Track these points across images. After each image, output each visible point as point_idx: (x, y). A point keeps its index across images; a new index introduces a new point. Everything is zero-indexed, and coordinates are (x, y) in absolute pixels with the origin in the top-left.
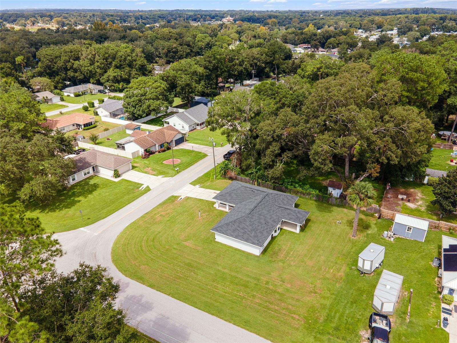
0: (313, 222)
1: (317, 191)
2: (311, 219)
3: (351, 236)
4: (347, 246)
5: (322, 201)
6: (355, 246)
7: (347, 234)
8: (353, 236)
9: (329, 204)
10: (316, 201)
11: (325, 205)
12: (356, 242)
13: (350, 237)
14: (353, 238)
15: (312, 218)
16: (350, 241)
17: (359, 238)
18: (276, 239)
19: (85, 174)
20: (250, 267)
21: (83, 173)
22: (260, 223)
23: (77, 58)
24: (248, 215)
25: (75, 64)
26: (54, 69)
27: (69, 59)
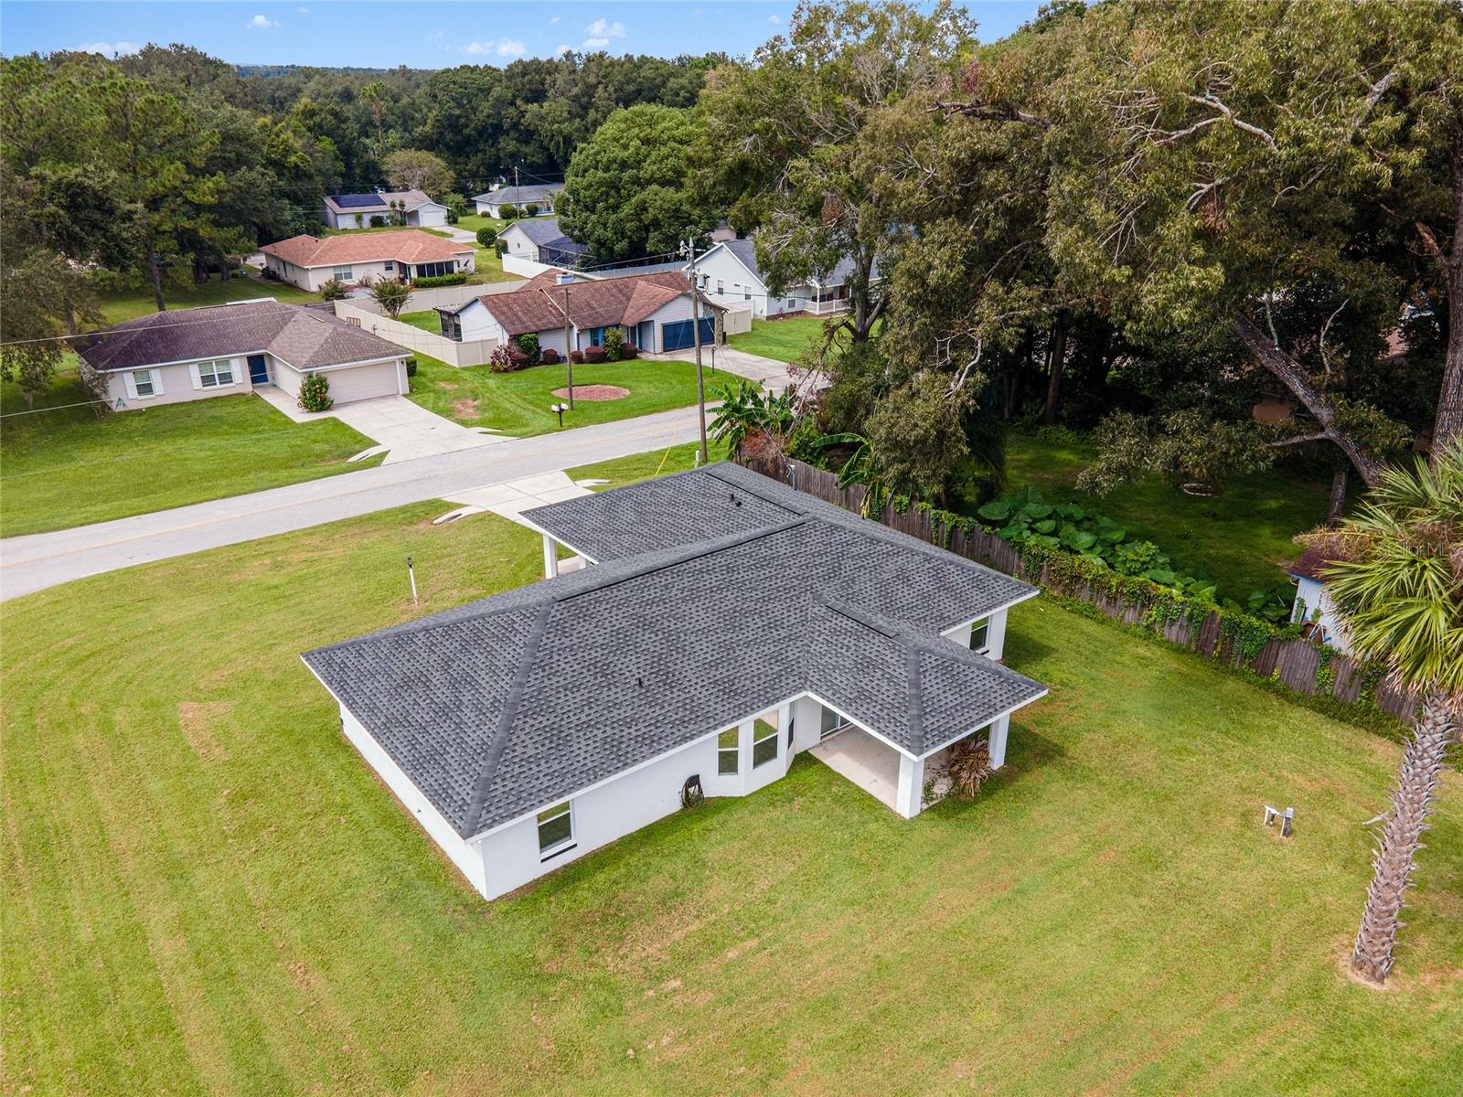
0: (1073, 773)
1: (1208, 591)
2: (1072, 750)
3: (1344, 961)
4: (1262, 1041)
5: (1224, 658)
6: (1351, 1062)
7: (1318, 928)
8: (1359, 965)
9: (1268, 686)
10: (1179, 650)
11: (1231, 685)
12: (1372, 1026)
13: (1331, 967)
14: (1359, 979)
15: (1087, 747)
16: (1316, 995)
17: (1425, 997)
18: (713, 821)
19: (208, 380)
20: (345, 969)
21: (195, 373)
22: (605, 672)
23: (538, 96)
24: (551, 605)
25: (527, 115)
26: (466, 131)
27: (515, 97)
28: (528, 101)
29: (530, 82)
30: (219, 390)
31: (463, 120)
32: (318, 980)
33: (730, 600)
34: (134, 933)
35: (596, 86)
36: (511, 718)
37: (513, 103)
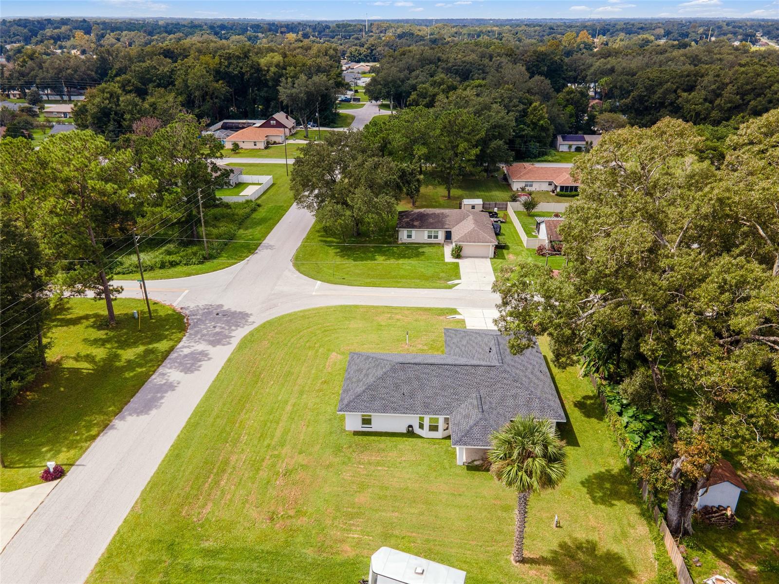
6: (481, 567)
12: (500, 567)
14: (512, 559)
16: (496, 555)
18: (410, 439)
19: (430, 237)
20: (310, 429)
21: (426, 233)
22: (397, 387)
23: (690, 89)
24: (397, 364)
25: (680, 99)
26: (646, 104)
27: (678, 88)
28: (685, 91)
29: (688, 81)
30: (433, 240)
31: (646, 98)
32: (305, 428)
33: (449, 382)
34: (286, 402)
35: (727, 84)
36: (366, 389)
37: (675, 91)
